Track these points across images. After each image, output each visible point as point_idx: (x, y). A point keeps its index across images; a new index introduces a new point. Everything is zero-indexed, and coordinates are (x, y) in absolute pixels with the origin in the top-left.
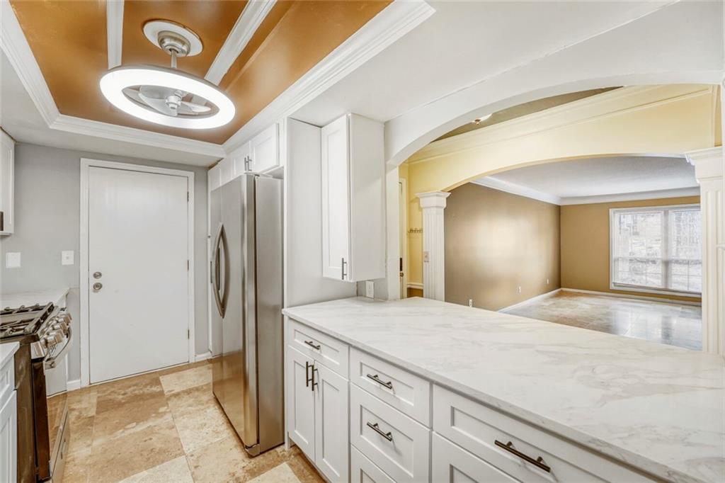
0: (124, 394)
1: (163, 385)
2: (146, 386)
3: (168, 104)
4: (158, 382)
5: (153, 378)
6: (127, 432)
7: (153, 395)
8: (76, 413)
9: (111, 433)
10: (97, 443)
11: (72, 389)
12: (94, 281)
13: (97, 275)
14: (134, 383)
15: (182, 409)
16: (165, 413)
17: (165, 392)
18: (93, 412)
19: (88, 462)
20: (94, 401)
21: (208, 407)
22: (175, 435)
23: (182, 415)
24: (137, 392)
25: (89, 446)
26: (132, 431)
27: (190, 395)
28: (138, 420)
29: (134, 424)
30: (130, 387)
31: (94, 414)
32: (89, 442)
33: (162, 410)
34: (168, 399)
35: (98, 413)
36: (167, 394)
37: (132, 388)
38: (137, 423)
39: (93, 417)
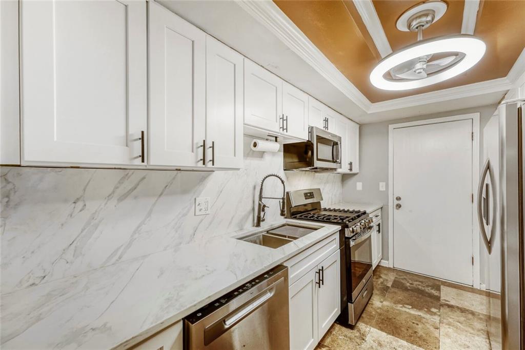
0: (411, 284)
1: (441, 293)
2: (428, 286)
3: (415, 72)
4: (438, 289)
5: (437, 284)
6: (404, 309)
7: (431, 296)
8: (381, 280)
9: (395, 303)
10: (386, 303)
11: (385, 266)
12: (397, 202)
13: (399, 199)
14: (421, 280)
15: (450, 320)
16: (435, 314)
17: (441, 299)
18: (390, 284)
19: (378, 311)
20: (393, 278)
21: (478, 335)
22: (437, 335)
23: (449, 324)
24: (420, 287)
25: (382, 302)
26: (407, 310)
27: (463, 314)
28: (414, 307)
29: (410, 307)
30: (417, 281)
31: (390, 286)
32: (382, 300)
33: (433, 310)
34: (442, 305)
35: (393, 286)
36: (442, 301)
37: (418, 283)
38: (412, 308)
39: (389, 287)
